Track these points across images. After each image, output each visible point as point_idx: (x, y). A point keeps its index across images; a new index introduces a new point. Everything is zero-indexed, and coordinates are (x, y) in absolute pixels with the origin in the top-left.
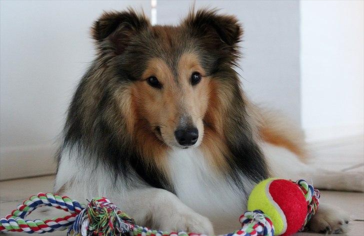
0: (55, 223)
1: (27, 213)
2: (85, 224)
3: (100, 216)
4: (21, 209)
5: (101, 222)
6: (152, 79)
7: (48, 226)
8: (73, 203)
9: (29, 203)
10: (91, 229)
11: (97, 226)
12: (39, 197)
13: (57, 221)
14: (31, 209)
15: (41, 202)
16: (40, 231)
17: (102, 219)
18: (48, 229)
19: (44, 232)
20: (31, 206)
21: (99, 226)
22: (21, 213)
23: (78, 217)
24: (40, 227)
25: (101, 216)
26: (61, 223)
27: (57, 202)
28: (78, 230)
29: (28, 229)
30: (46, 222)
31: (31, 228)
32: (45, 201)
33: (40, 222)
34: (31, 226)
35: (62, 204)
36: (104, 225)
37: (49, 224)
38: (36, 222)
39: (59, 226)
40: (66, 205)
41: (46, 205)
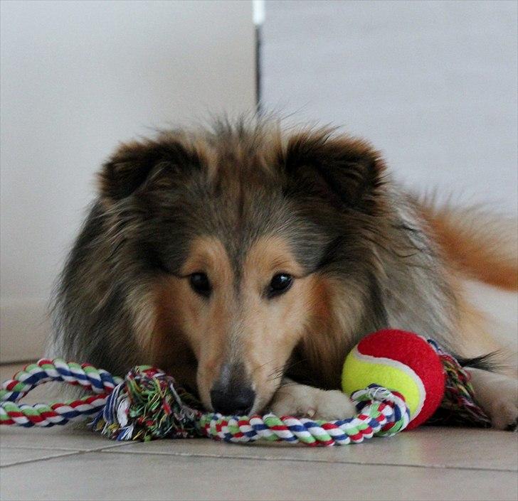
0: (70, 409)
1: (20, 395)
2: (123, 407)
3: (147, 392)
4: (9, 388)
5: (150, 403)
6: (198, 278)
7: (57, 414)
8: (101, 375)
9: (24, 376)
10: (133, 414)
11: (143, 410)
12: (40, 365)
13: (73, 405)
14: (27, 387)
15: (44, 375)
16: (44, 423)
17: (151, 398)
18: (58, 419)
19: (51, 425)
20: (27, 382)
21: (147, 410)
22: (9, 394)
23: (110, 398)
24: (44, 416)
25: (150, 393)
26: (80, 408)
27: (72, 374)
28: (112, 417)
29: (24, 420)
30: (54, 408)
31: (28, 418)
32: (51, 372)
33: (44, 407)
34: (28, 414)
35: (80, 377)
36: (156, 407)
37: (60, 410)
38: (37, 407)
39: (77, 413)
40: (88, 378)
41: (54, 379)
